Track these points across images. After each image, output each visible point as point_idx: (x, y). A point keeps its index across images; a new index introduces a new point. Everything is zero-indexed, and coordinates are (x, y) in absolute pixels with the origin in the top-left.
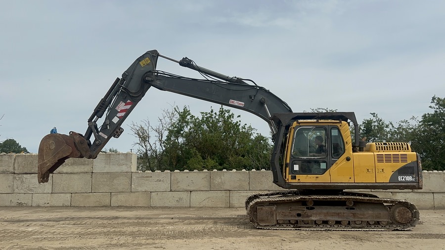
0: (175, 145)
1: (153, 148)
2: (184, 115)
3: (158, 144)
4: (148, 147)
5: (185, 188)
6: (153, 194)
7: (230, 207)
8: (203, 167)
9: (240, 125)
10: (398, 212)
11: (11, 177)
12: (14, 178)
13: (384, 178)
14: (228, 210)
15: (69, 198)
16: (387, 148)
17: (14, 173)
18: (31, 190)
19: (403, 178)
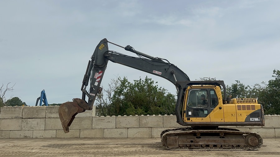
0: (118, 100)
1: (105, 102)
2: (124, 82)
3: (108, 99)
4: (102, 102)
5: (125, 126)
6: (105, 130)
7: (151, 138)
8: (135, 113)
9: (157, 88)
10: (250, 140)
11: (20, 120)
12: (22, 121)
13: (242, 119)
14: (150, 139)
15: (55, 133)
16: (243, 101)
17: (22, 118)
18: (32, 128)
19: (253, 119)
